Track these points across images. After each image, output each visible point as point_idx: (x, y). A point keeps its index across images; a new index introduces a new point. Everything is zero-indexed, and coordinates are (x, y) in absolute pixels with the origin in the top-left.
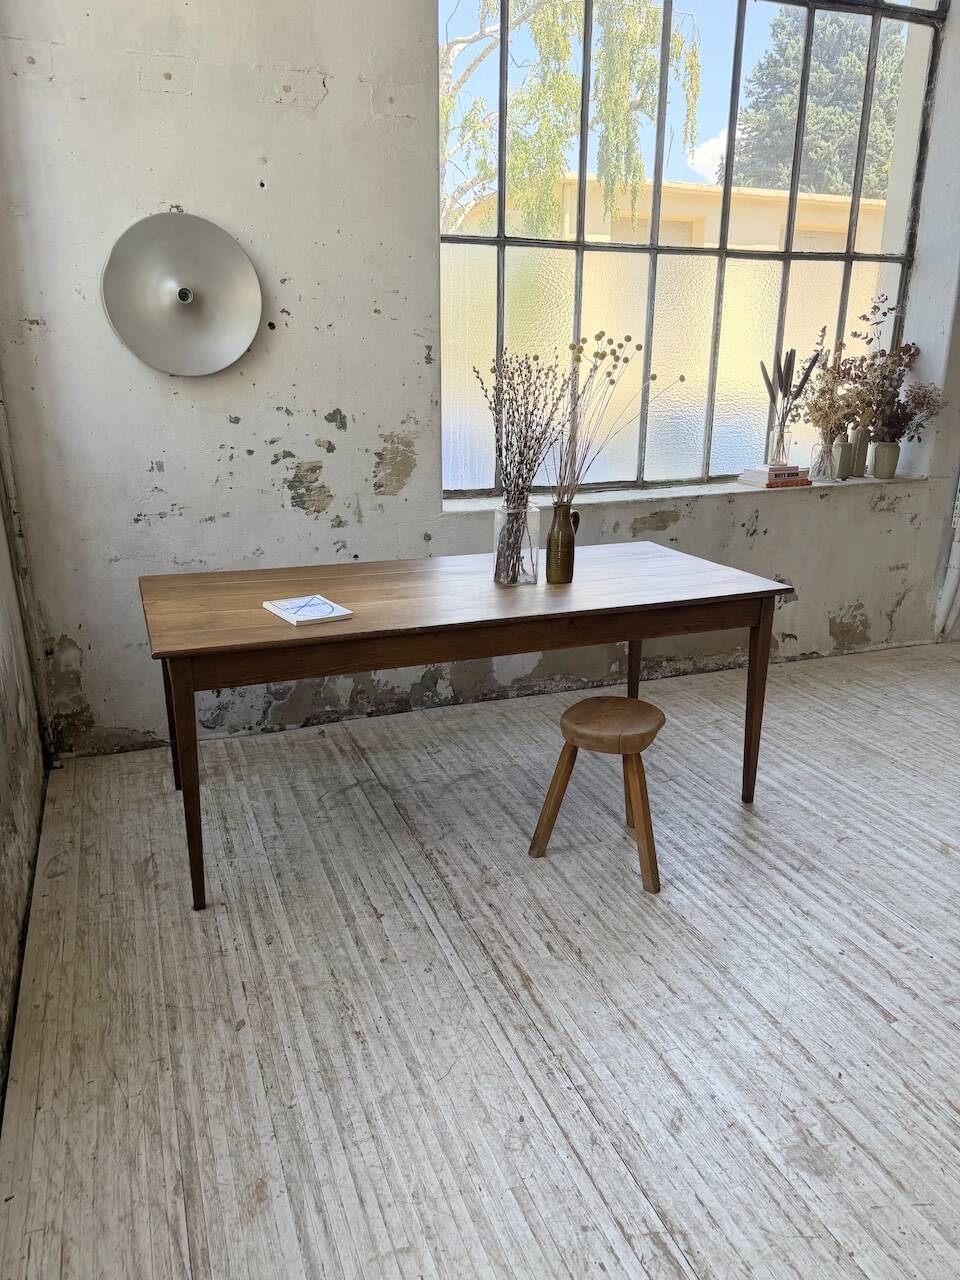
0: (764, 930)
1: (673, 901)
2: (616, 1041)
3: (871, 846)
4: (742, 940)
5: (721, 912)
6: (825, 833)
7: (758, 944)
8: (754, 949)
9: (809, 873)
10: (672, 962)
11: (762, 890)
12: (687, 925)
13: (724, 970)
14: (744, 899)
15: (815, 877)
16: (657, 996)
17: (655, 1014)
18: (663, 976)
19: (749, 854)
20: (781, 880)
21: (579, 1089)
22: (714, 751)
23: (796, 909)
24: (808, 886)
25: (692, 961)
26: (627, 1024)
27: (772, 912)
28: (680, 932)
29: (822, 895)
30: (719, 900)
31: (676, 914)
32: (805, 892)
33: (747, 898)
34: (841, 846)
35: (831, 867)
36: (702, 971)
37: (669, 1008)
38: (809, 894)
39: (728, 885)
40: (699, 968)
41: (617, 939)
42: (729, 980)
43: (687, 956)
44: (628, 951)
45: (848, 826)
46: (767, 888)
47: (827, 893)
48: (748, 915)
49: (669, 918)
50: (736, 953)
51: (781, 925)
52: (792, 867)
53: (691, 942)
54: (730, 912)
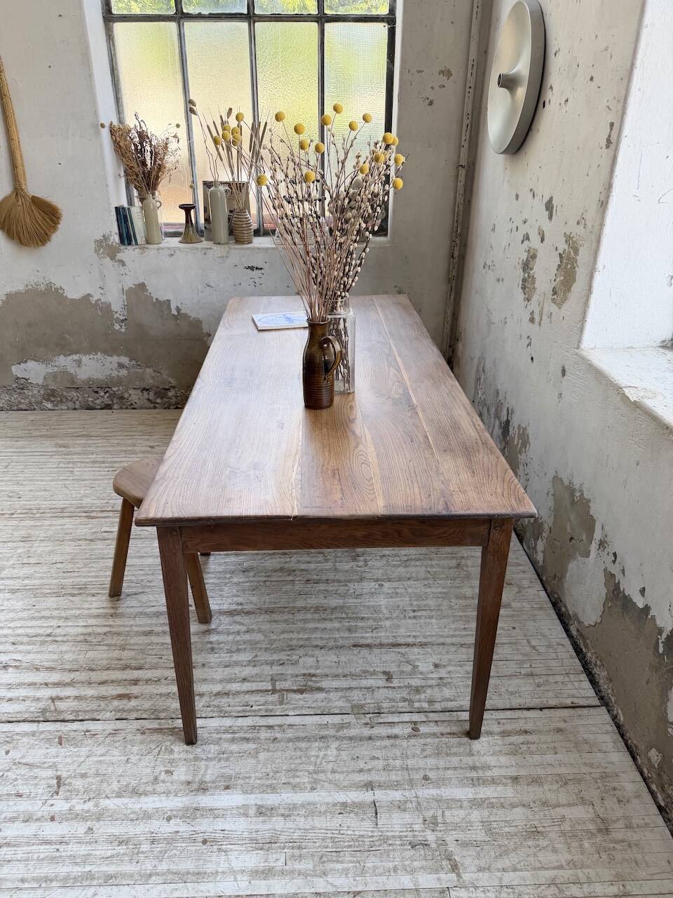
0: (20, 631)
1: (94, 599)
2: (23, 533)
3: (23, 806)
4: (25, 614)
5: (60, 618)
6: (84, 776)
7: (13, 620)
8: (12, 615)
9: (41, 705)
10: (45, 573)
11: (55, 657)
12: (65, 594)
13: (13, 591)
14: (57, 639)
15: (34, 707)
16: (29, 557)
17: (20, 551)
18: (39, 565)
19: (105, 678)
20: (55, 677)
21: (13, 514)
22: (339, 787)
23: (17, 664)
24: (31, 692)
25: (37, 582)
26: (25, 539)
27: (30, 647)
28: (62, 588)
29: (10, 694)
30: (71, 624)
31: (80, 594)
32: (25, 684)
33: (56, 641)
34: (50, 773)
35: (33, 734)
36: (24, 582)
37: (17, 557)
38: (20, 685)
39: (82, 638)
40: (26, 582)
41: (87, 559)
42: (5, 590)
43: (41, 581)
44: (72, 559)
45: (73, 816)
46: (54, 661)
47: (10, 700)
48: (41, 631)
49: (80, 589)
50: (19, 605)
51: (14, 644)
52: (60, 699)
53: (50, 589)
54: (54, 623)
